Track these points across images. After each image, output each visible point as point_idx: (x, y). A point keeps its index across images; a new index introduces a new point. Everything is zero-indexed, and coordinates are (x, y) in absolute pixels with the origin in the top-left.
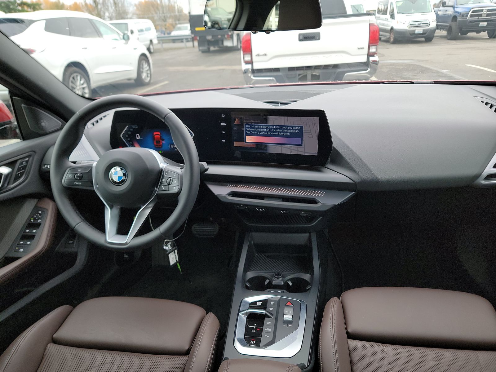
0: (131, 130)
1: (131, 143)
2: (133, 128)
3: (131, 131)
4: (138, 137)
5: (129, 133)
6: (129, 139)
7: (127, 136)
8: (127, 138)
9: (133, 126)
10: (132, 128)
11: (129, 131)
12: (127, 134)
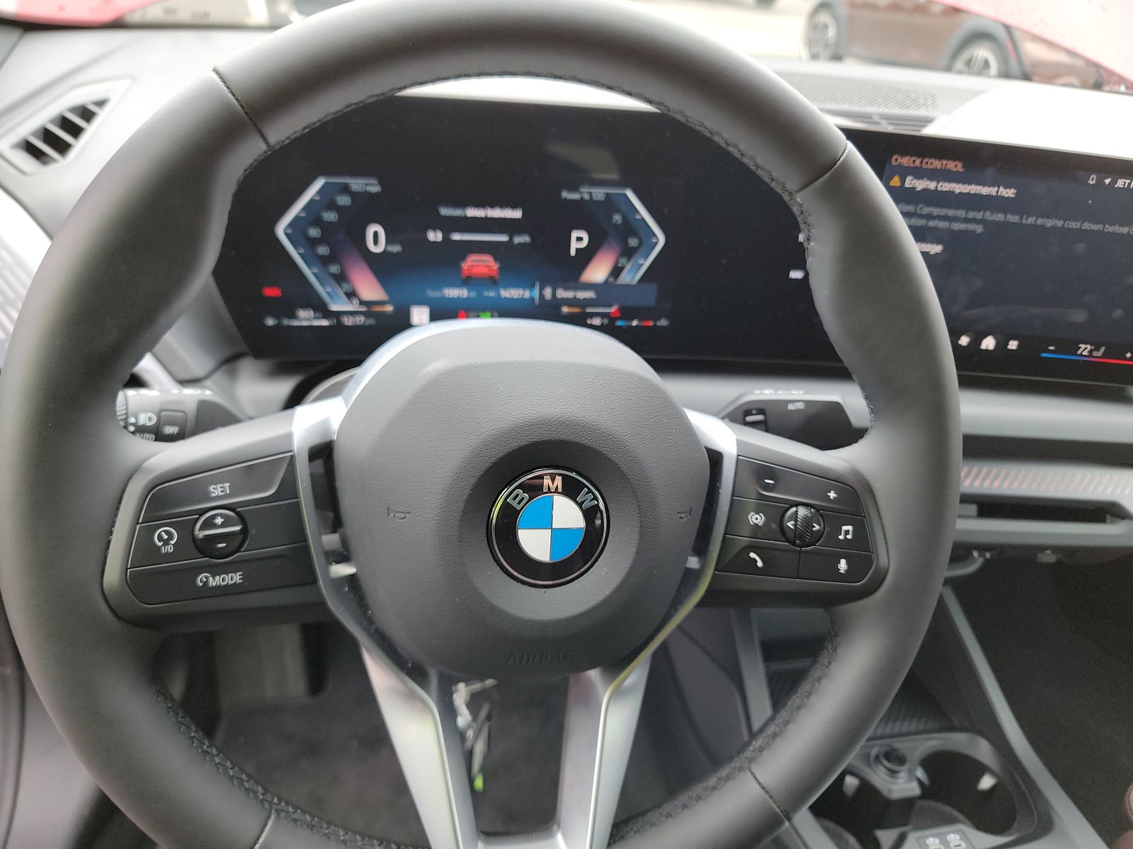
0: (344, 200)
1: (334, 269)
2: (354, 195)
3: (340, 210)
4: (376, 238)
5: (330, 216)
6: (323, 250)
7: (314, 232)
8: (313, 243)
9: (357, 184)
10: (345, 189)
11: (332, 206)
12: (317, 222)
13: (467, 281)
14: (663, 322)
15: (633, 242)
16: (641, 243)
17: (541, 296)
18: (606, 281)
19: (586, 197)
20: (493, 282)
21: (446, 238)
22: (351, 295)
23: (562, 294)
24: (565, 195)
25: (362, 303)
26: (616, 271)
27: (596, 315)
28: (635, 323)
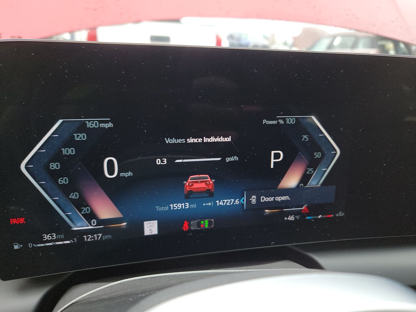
0: (82, 137)
1: (74, 196)
2: (90, 132)
5: (69, 151)
6: (63, 181)
7: (54, 166)
8: (54, 174)
9: (92, 123)
10: (82, 128)
11: (70, 142)
12: (58, 157)
13: (189, 196)
14: (341, 214)
15: (317, 155)
16: (323, 155)
17: (249, 202)
18: (298, 186)
19: (281, 122)
20: (209, 194)
21: (171, 161)
22: (91, 216)
23: (264, 199)
24: (265, 121)
25: (100, 222)
26: (305, 179)
27: (291, 213)
28: (320, 216)
